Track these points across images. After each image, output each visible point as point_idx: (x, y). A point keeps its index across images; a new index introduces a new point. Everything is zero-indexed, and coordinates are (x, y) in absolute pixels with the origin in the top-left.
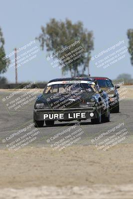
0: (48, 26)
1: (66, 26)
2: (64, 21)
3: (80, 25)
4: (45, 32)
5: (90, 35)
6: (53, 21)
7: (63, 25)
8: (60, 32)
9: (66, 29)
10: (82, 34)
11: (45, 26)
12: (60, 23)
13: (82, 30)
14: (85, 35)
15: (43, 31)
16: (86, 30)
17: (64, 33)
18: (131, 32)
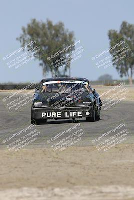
0: (29, 26)
1: (47, 27)
2: (45, 22)
3: (61, 26)
4: (26, 32)
5: (71, 36)
6: (34, 21)
7: (44, 26)
8: (41, 33)
9: (47, 30)
10: (63, 34)
11: (26, 27)
12: (41, 24)
13: (63, 30)
14: (66, 36)
15: (24, 32)
16: (67, 30)
17: (45, 34)
18: (112, 32)
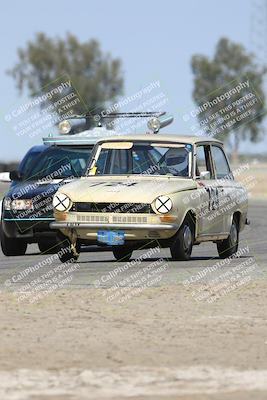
0: (31, 47)
1: (67, 47)
2: (64, 37)
5: (116, 64)
6: (41, 38)
7: (61, 45)
9: (68, 53)
10: (99, 63)
11: (25, 47)
12: (56, 42)
15: (22, 57)
16: (109, 55)
18: (199, 59)
